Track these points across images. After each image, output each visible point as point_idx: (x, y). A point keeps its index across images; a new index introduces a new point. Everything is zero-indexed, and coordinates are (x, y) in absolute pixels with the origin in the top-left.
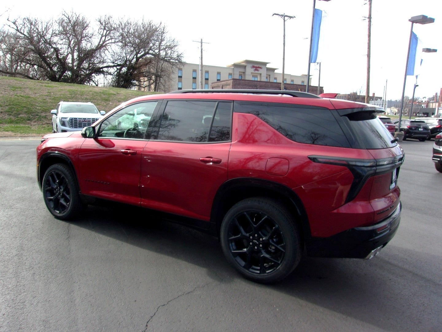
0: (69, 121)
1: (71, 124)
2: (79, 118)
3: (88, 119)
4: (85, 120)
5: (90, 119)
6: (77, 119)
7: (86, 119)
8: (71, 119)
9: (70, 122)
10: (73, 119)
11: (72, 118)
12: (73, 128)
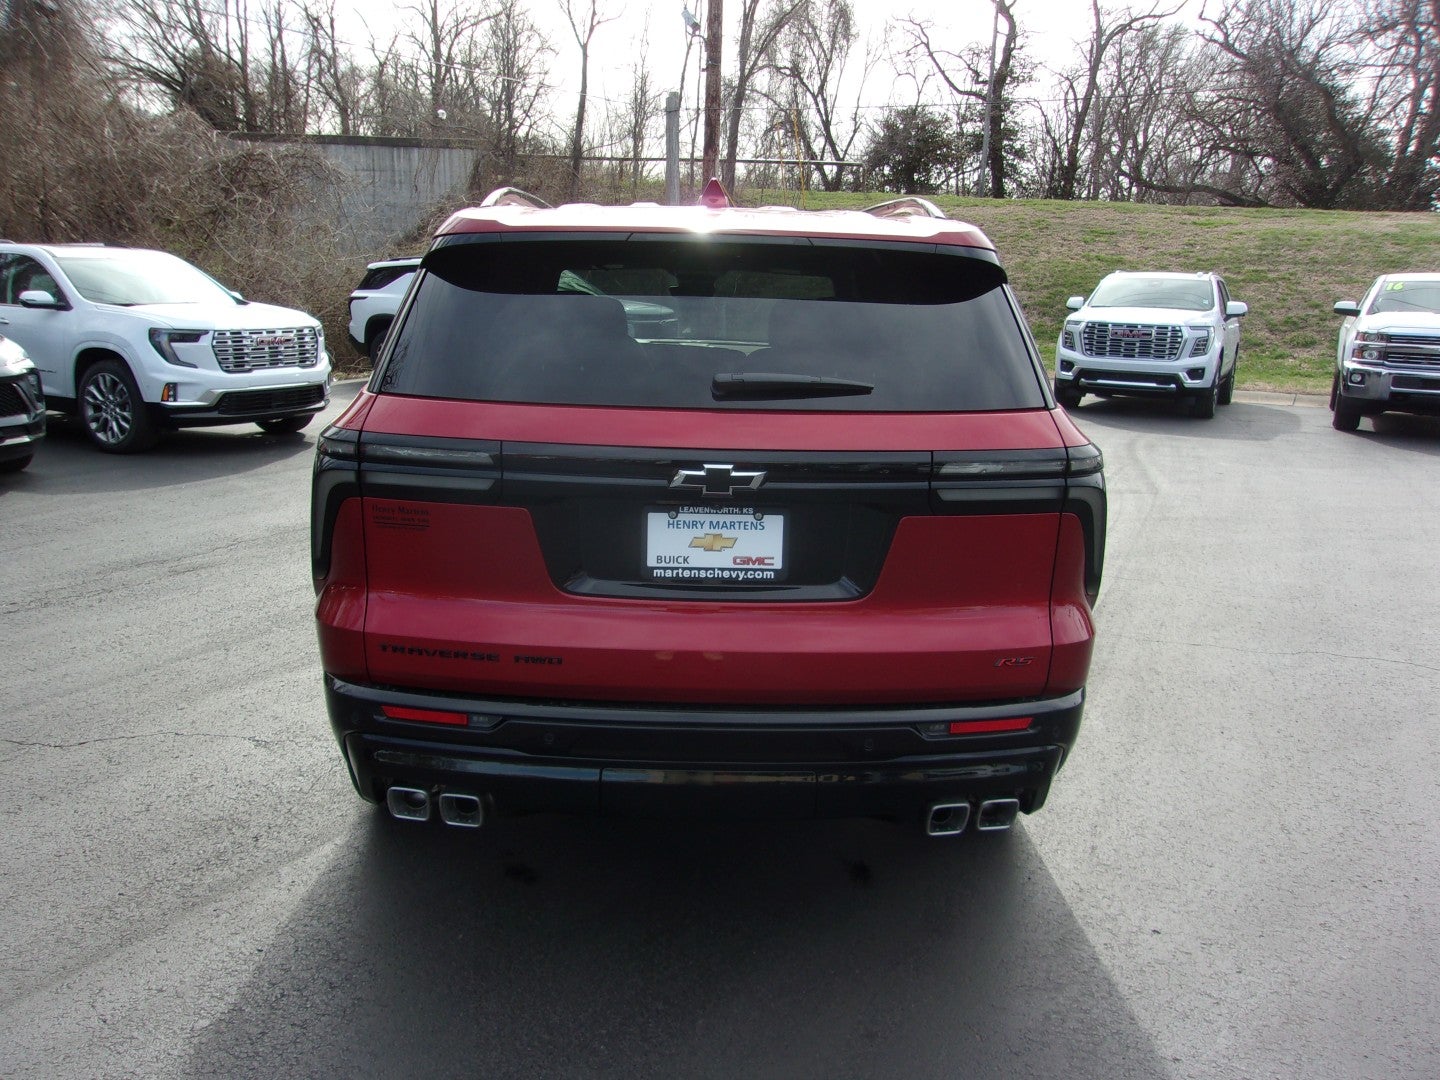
0: (1085, 332)
1: (1087, 341)
2: (1114, 325)
3: (1144, 326)
4: (1131, 331)
5: (1151, 326)
6: (1106, 325)
7: (1135, 326)
8: (1090, 325)
9: (1086, 336)
10: (1096, 326)
11: (1094, 323)
12: (1091, 355)
